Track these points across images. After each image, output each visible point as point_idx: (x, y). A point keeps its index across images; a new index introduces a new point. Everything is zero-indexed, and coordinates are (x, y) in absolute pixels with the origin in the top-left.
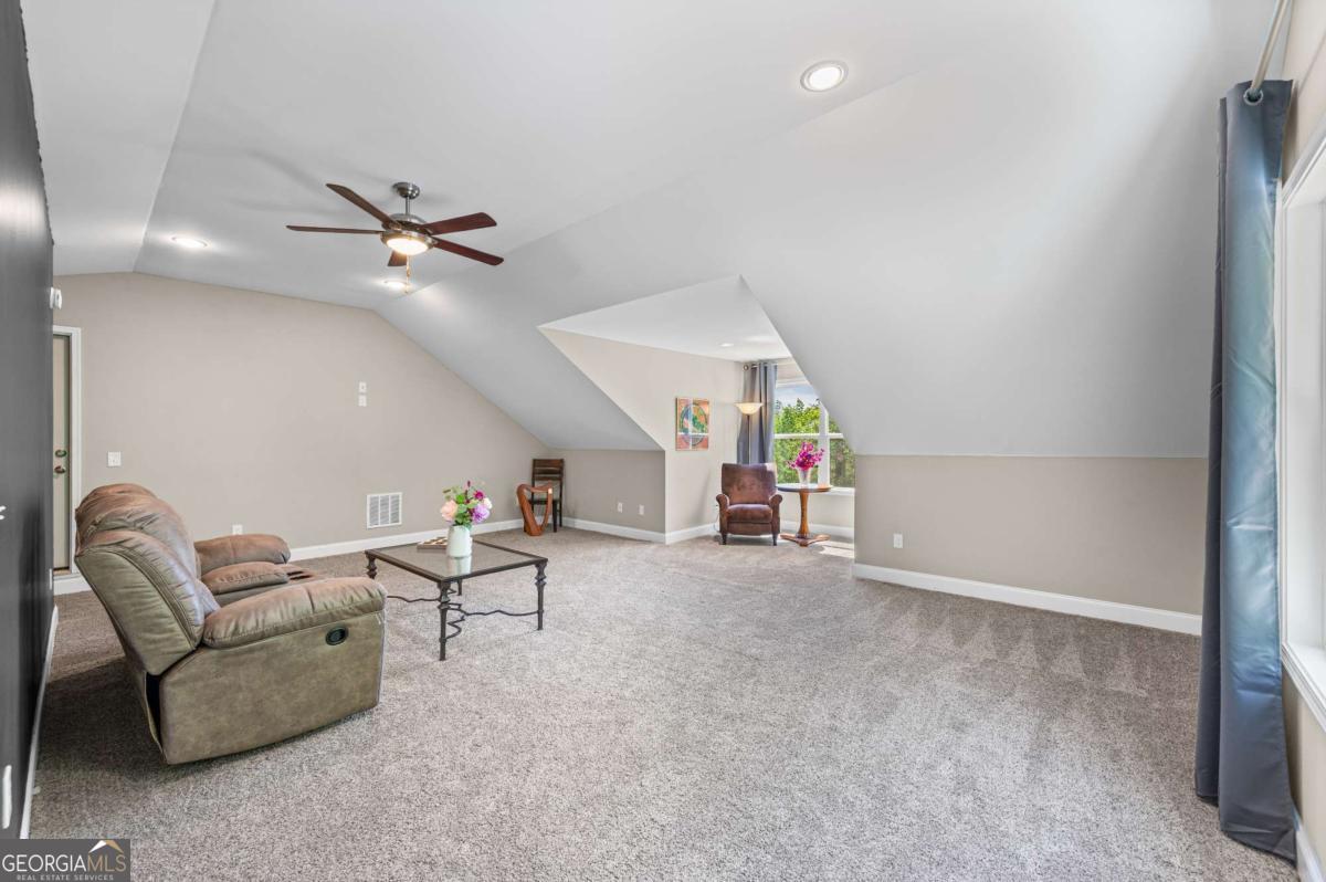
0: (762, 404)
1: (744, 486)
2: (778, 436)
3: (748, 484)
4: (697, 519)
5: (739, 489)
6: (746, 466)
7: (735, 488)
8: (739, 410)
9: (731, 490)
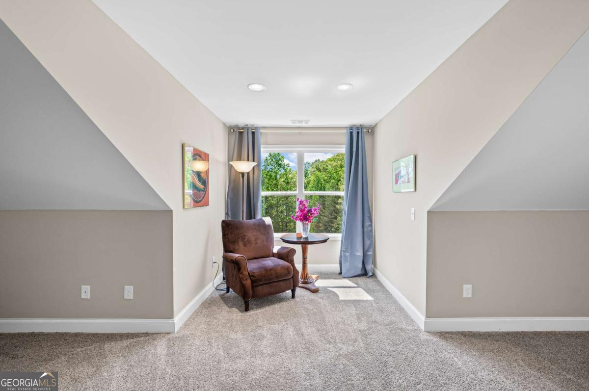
0: (255, 164)
1: (249, 242)
2: (264, 193)
3: (253, 239)
4: (201, 284)
5: (245, 245)
6: (251, 221)
7: (241, 244)
8: (231, 167)
9: (236, 247)
